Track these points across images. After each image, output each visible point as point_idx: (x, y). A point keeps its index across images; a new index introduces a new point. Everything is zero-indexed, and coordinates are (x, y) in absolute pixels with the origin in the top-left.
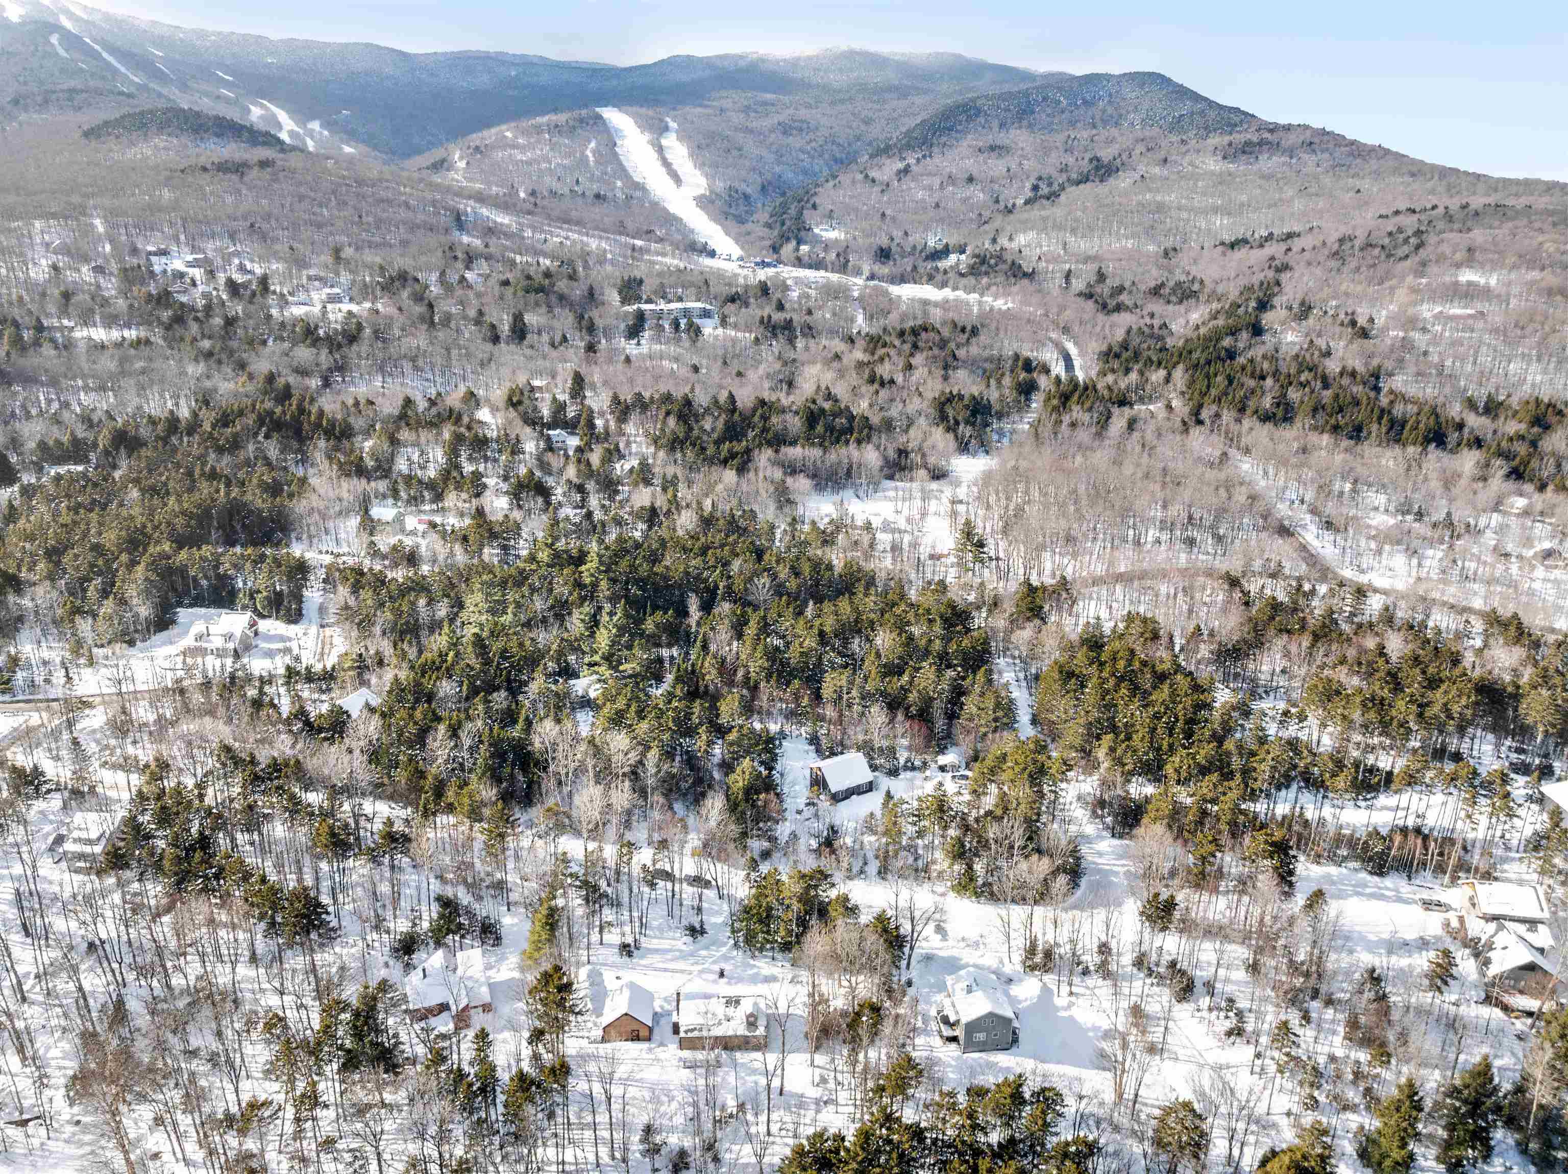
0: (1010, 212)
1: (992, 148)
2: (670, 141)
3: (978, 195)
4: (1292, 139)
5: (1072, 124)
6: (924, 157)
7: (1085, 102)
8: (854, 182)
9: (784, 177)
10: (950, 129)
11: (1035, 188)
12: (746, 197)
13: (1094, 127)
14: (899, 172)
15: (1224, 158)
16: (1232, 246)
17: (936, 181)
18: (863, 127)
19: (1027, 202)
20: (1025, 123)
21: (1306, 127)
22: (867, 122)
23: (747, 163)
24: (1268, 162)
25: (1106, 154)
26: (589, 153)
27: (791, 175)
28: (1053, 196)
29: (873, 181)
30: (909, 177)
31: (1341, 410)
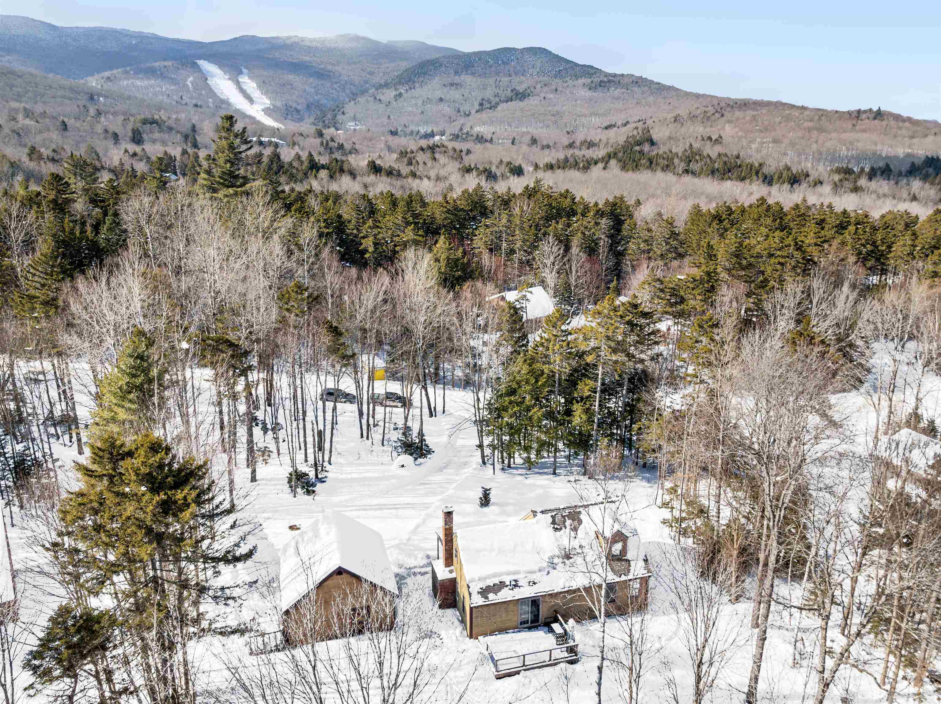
0: (468, 115)
1: (452, 85)
2: (245, 80)
3: (446, 109)
4: (626, 80)
5: (498, 74)
6: (410, 88)
7: (503, 62)
8: (367, 101)
9: (321, 102)
10: (425, 74)
11: (481, 104)
12: (298, 111)
13: (510, 76)
14: (396, 96)
15: (590, 89)
16: (606, 128)
17: (420, 102)
18: (368, 76)
19: (477, 112)
20: (469, 72)
21: (633, 75)
22: (371, 73)
23: (296, 92)
24: (616, 92)
25: (521, 88)
26: (188, 83)
27: (325, 101)
28: (493, 107)
29: (380, 100)
30: (402, 99)
31: (729, 171)
